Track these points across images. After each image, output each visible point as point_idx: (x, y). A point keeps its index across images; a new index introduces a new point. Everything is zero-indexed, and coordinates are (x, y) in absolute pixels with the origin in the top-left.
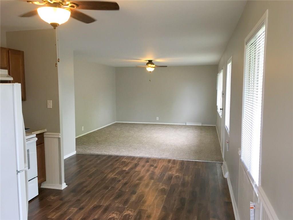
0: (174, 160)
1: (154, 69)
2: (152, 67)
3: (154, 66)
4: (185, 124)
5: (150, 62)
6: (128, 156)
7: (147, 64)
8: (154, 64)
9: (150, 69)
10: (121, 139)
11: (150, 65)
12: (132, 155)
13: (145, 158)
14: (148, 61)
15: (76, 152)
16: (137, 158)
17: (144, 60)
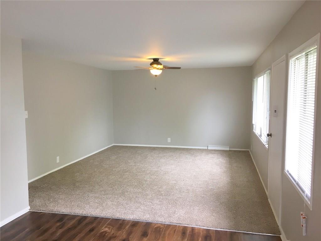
0: (193, 229)
1: (161, 71)
2: (158, 69)
3: (161, 67)
4: (207, 148)
5: (156, 61)
6: (114, 217)
7: (152, 64)
8: (161, 65)
9: (156, 71)
10: (113, 177)
11: (155, 66)
12: (120, 217)
13: (143, 222)
14: (152, 61)
15: (29, 208)
16: (129, 221)
17: (147, 58)
